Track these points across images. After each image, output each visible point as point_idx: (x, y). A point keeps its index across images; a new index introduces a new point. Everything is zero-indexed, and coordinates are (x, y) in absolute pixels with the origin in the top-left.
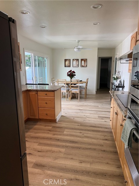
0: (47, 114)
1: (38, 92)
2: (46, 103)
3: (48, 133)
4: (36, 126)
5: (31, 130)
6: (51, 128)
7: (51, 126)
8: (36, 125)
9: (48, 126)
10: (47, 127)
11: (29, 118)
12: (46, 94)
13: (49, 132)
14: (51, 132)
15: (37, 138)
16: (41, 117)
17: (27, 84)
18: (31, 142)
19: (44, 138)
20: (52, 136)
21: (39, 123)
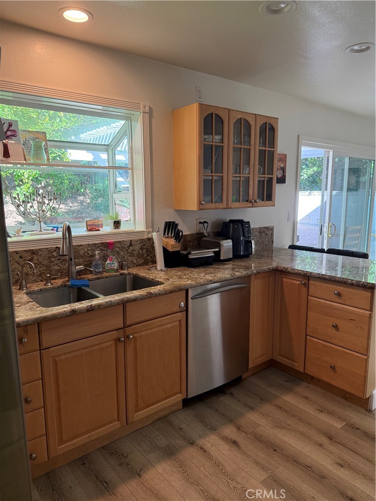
0: (333, 368)
1: (310, 282)
2: (336, 327)
3: (321, 445)
4: (289, 399)
5: (267, 408)
6: (339, 425)
7: (340, 419)
8: (289, 390)
9: (331, 413)
10: (324, 418)
11: (274, 358)
12: (339, 295)
13: (325, 441)
14: (332, 448)
15: (273, 448)
16: (312, 371)
17: (293, 247)
18: (248, 456)
19: (294, 460)
20: (330, 468)
21: (302, 389)
